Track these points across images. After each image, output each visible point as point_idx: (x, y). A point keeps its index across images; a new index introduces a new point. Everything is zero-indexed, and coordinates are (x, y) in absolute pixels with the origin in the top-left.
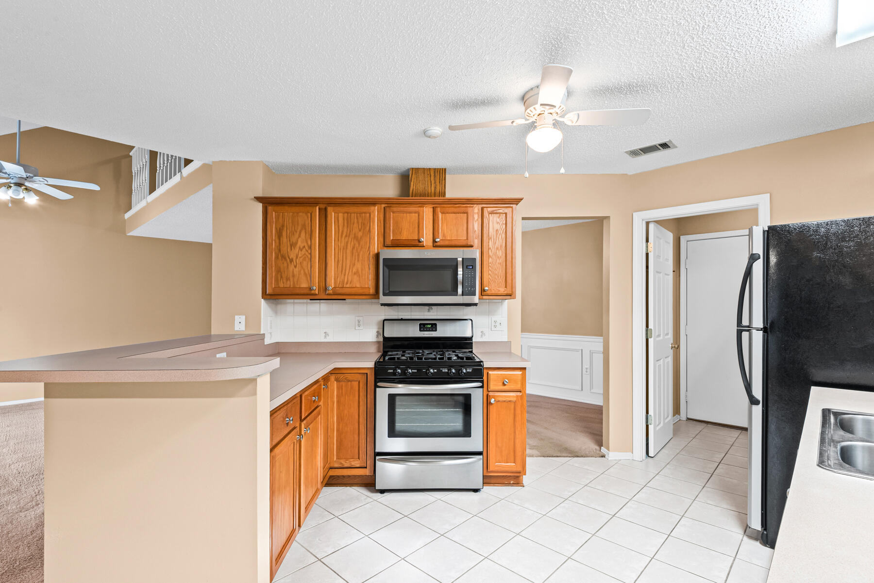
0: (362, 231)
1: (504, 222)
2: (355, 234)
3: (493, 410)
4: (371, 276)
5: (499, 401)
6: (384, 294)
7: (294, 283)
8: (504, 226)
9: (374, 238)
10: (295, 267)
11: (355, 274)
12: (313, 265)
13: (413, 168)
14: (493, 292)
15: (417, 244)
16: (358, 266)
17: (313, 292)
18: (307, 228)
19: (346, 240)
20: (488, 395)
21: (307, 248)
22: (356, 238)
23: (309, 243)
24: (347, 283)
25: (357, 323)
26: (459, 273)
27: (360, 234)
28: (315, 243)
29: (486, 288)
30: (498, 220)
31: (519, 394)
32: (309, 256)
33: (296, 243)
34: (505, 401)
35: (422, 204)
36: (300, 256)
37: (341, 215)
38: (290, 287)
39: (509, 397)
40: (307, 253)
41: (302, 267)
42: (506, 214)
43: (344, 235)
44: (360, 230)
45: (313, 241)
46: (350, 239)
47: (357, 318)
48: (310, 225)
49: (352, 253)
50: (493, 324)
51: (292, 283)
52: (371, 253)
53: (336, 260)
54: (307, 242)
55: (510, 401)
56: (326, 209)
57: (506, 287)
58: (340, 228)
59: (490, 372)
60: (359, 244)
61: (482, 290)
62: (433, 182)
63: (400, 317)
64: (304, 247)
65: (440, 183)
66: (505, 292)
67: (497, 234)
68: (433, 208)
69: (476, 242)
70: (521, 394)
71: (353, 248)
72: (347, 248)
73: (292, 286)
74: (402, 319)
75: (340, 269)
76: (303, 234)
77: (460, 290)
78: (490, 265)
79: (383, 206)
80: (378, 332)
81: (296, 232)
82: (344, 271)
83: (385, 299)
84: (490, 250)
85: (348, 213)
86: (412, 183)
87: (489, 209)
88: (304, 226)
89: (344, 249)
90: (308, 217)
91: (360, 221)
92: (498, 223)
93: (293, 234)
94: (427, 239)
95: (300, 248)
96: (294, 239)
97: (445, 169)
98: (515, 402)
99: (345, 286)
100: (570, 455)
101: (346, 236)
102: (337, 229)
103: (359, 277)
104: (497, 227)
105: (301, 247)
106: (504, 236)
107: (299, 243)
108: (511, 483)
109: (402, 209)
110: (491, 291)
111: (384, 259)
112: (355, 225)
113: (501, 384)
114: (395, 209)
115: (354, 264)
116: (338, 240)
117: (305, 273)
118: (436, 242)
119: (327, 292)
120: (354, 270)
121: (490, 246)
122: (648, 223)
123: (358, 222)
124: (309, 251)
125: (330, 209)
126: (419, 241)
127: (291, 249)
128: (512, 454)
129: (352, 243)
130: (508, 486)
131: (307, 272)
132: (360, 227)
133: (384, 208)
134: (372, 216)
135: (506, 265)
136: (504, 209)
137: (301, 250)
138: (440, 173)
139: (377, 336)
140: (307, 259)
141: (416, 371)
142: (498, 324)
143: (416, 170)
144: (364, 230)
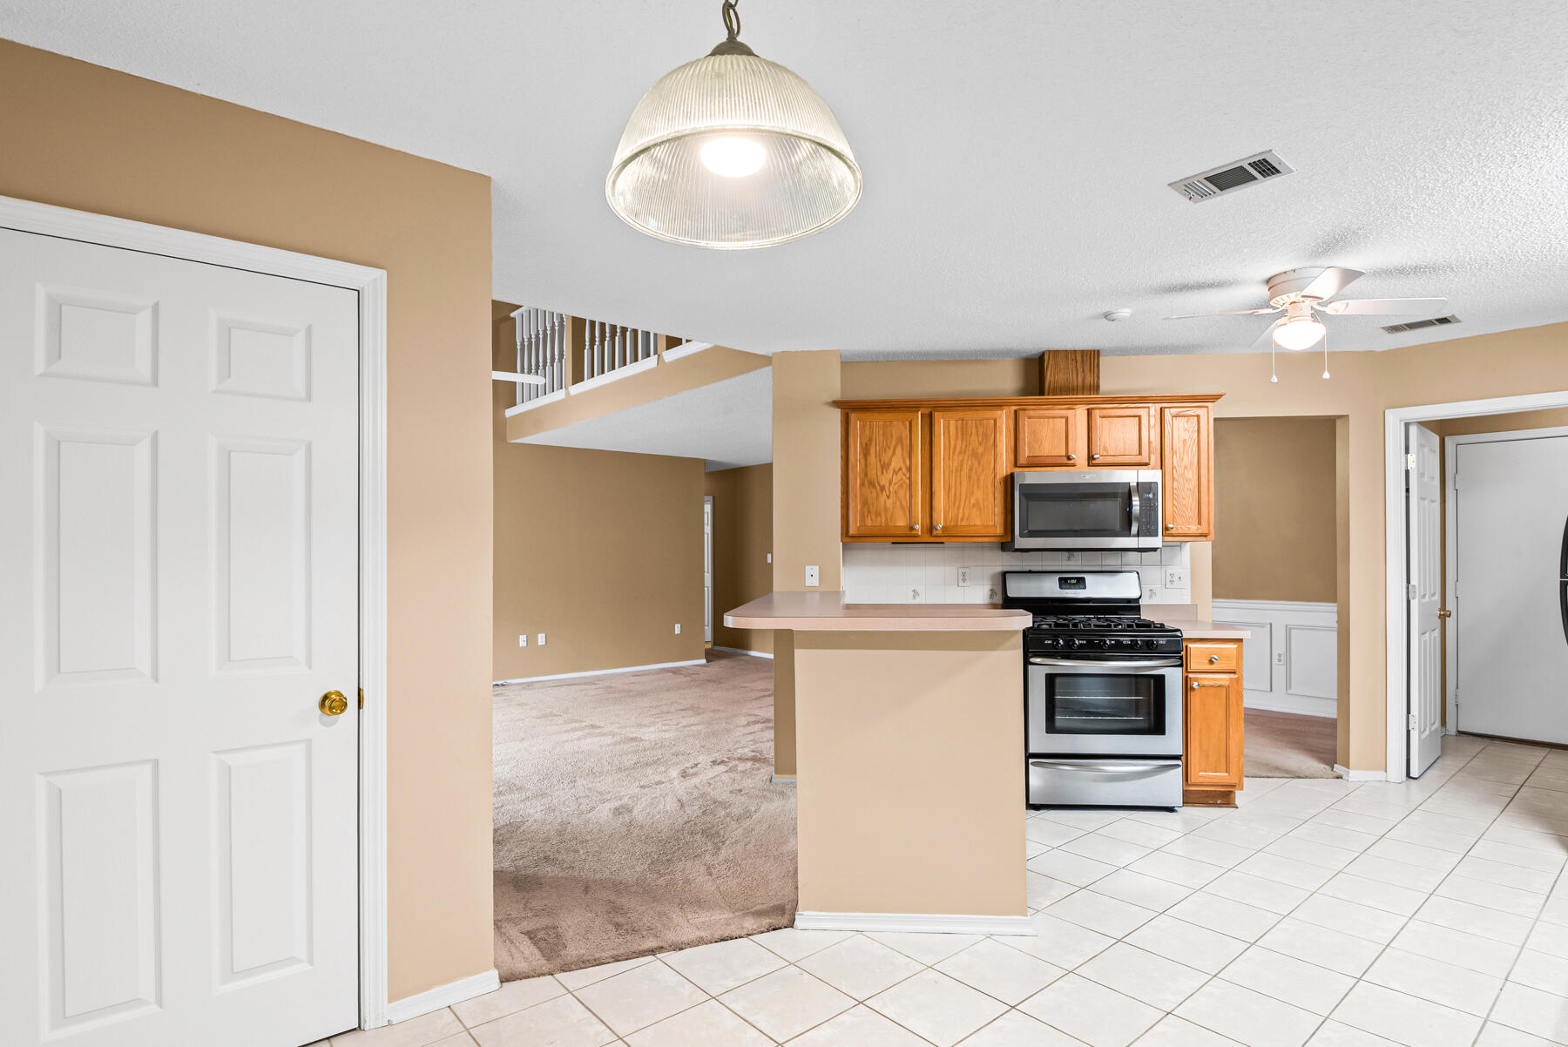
0: (984, 444)
1: (1196, 429)
2: (973, 450)
3: (1195, 698)
4: (999, 509)
5: (1204, 686)
6: (1022, 535)
7: (886, 519)
8: (1196, 434)
9: (1002, 454)
10: (888, 497)
11: (974, 506)
12: (913, 494)
13: (1049, 351)
14: (1180, 531)
15: (1067, 461)
16: (979, 494)
17: (913, 532)
18: (904, 442)
19: (961, 458)
20: (1187, 677)
21: (904, 470)
22: (974, 454)
23: (908, 463)
24: (962, 520)
25: (961, 577)
26: (1134, 503)
27: (981, 449)
28: (917, 464)
29: (1171, 526)
30: (1186, 426)
31: (1232, 676)
32: (908, 481)
33: (889, 464)
34: (1212, 686)
35: (1072, 405)
36: (894, 481)
37: (952, 423)
38: (881, 526)
39: (1221, 679)
40: (904, 478)
41: (898, 497)
42: (1198, 416)
43: (957, 453)
44: (980, 444)
45: (913, 461)
46: (966, 457)
47: (961, 570)
48: (908, 438)
49: (970, 477)
50: (1169, 578)
51: (883, 520)
52: (998, 477)
53: (947, 487)
54: (904, 462)
55: (1220, 686)
56: (931, 415)
57: (1200, 523)
58: (952, 443)
59: (1190, 645)
60: (979, 464)
61: (1166, 529)
62: (1080, 370)
63: (1027, 569)
64: (901, 469)
65: (1090, 370)
66: (1200, 531)
67: (1184, 446)
68: (1088, 409)
69: (1155, 459)
70: (1236, 676)
71: (971, 470)
72: (961, 470)
73: (883, 524)
74: (1030, 572)
75: (952, 498)
76: (899, 451)
77: (1134, 529)
78: (1175, 491)
79: (1013, 408)
80: (992, 590)
81: (889, 448)
82: (957, 502)
83: (1020, 542)
84: (1175, 471)
85: (962, 420)
86: (1049, 373)
87: (1173, 410)
88: (900, 440)
89: (957, 470)
90: (906, 428)
91: (981, 431)
92: (1185, 430)
93: (885, 451)
94: (1080, 454)
95: (894, 470)
96: (885, 459)
97: (1098, 351)
98: (1227, 688)
99: (959, 524)
100: (1286, 775)
101: (960, 453)
102: (947, 442)
103: (980, 511)
104: (1186, 436)
105: (896, 470)
106: (1195, 448)
107: (894, 465)
108: (1219, 802)
109: (1042, 412)
110: (1177, 529)
111: (1020, 485)
112: (974, 437)
113: (1207, 661)
114: (1032, 413)
115: (973, 492)
116: (949, 458)
117: (902, 507)
118: (1094, 459)
119: (935, 533)
120: (973, 501)
121: (1175, 464)
122: (1407, 425)
123: (977, 432)
124: (908, 476)
125: (937, 415)
126: (1069, 458)
127: (882, 473)
128: (1223, 760)
129: (970, 462)
130: (1215, 807)
131: (904, 503)
132: (980, 440)
133: (1016, 411)
134: (998, 424)
135: (1199, 492)
136: (1195, 409)
137: (897, 474)
138: (1091, 358)
139: (991, 596)
140: (904, 485)
141: (1085, 642)
142: (1176, 579)
143: (1056, 352)
144: (986, 443)
